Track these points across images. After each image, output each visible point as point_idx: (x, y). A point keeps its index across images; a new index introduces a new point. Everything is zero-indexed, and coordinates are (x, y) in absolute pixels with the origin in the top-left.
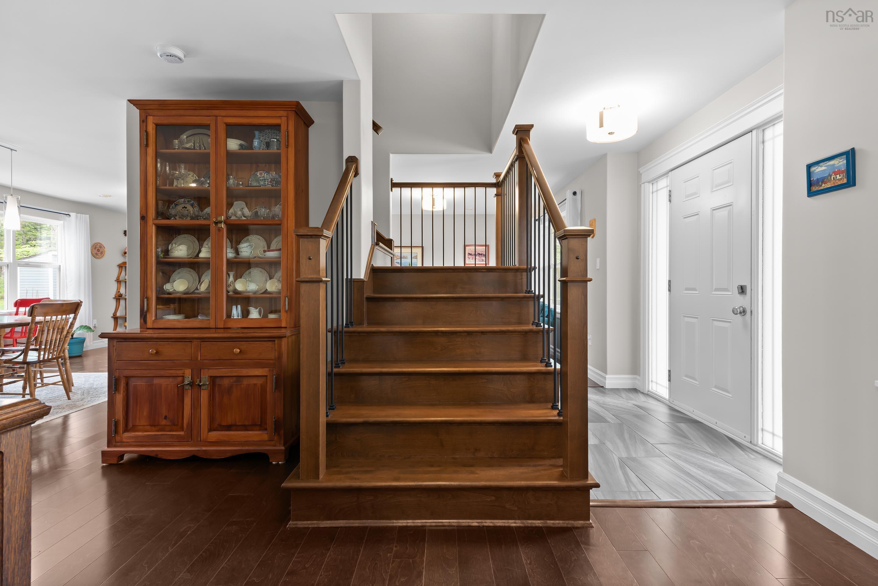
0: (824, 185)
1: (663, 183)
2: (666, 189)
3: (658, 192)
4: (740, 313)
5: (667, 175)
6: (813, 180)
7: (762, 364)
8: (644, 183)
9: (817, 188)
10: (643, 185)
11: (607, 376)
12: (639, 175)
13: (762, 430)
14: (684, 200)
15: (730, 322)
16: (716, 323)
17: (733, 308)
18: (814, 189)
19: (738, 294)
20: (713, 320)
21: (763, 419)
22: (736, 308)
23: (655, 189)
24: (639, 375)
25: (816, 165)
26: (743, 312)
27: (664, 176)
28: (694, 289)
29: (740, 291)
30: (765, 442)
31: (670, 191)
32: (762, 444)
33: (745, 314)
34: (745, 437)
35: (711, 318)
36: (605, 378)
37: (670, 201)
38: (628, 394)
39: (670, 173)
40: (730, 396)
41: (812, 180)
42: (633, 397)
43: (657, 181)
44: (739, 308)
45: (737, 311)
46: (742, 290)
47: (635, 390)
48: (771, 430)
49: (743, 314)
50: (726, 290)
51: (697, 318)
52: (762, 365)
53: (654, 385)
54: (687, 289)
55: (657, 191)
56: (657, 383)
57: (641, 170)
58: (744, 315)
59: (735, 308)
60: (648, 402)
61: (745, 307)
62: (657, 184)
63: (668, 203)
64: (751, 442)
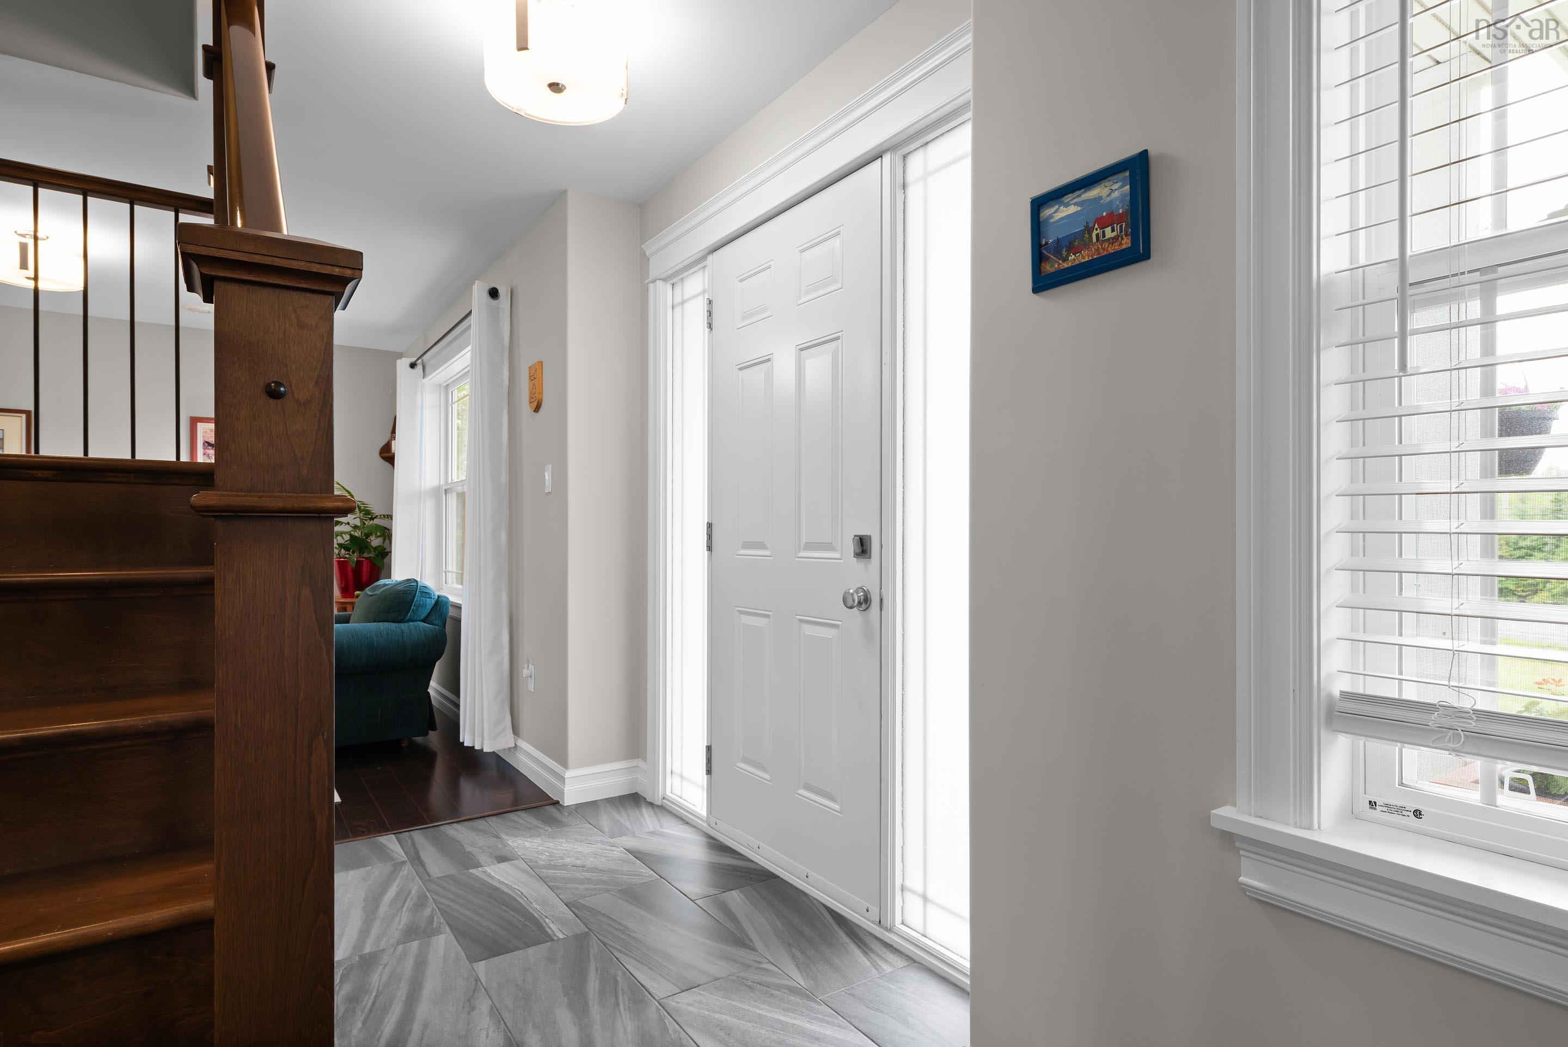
0: (1073, 256)
1: (695, 284)
2: (700, 298)
3: (686, 305)
4: (860, 603)
5: (701, 265)
6: (1046, 243)
7: (903, 727)
8: (654, 281)
9: (1056, 266)
10: (651, 286)
11: (568, 774)
12: (644, 260)
13: (903, 889)
14: (740, 325)
15: (836, 626)
16: (808, 630)
17: (845, 593)
18: (1049, 268)
19: (854, 557)
20: (801, 621)
21: (904, 861)
22: (851, 591)
23: (678, 299)
24: (645, 759)
25: (1053, 202)
26: (865, 602)
27: (694, 266)
28: (761, 546)
29: (859, 550)
30: (909, 920)
31: (710, 302)
32: (903, 923)
33: (869, 607)
34: (867, 911)
35: (797, 617)
36: (562, 779)
37: (710, 326)
38: (617, 816)
39: (710, 258)
40: (837, 807)
41: (1043, 243)
42: (628, 825)
43: (682, 279)
44: (857, 591)
45: (854, 601)
46: (863, 547)
47: (634, 800)
48: (920, 889)
49: (864, 606)
50: (828, 547)
51: (768, 616)
52: (903, 731)
53: (677, 780)
54: (747, 545)
55: (683, 302)
56: (682, 777)
57: (649, 248)
58: (864, 610)
59: (849, 593)
60: (662, 835)
61: (868, 590)
62: (682, 284)
63: (707, 330)
64: (880, 921)
